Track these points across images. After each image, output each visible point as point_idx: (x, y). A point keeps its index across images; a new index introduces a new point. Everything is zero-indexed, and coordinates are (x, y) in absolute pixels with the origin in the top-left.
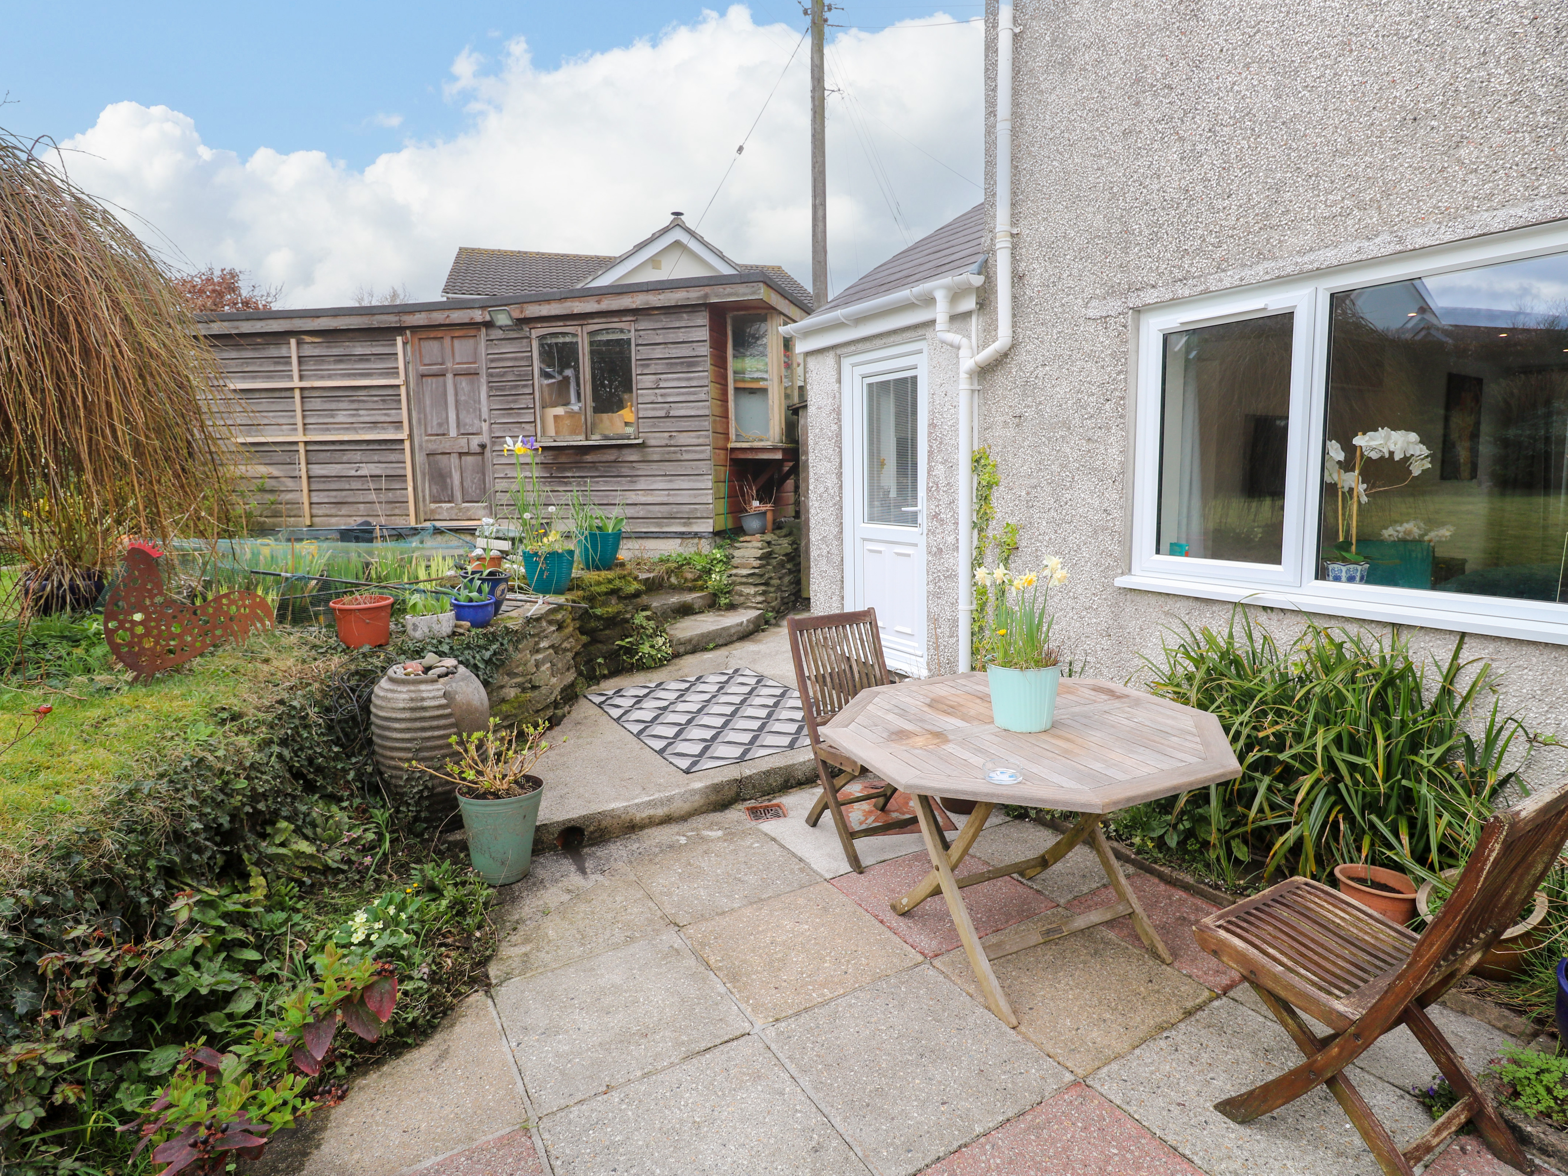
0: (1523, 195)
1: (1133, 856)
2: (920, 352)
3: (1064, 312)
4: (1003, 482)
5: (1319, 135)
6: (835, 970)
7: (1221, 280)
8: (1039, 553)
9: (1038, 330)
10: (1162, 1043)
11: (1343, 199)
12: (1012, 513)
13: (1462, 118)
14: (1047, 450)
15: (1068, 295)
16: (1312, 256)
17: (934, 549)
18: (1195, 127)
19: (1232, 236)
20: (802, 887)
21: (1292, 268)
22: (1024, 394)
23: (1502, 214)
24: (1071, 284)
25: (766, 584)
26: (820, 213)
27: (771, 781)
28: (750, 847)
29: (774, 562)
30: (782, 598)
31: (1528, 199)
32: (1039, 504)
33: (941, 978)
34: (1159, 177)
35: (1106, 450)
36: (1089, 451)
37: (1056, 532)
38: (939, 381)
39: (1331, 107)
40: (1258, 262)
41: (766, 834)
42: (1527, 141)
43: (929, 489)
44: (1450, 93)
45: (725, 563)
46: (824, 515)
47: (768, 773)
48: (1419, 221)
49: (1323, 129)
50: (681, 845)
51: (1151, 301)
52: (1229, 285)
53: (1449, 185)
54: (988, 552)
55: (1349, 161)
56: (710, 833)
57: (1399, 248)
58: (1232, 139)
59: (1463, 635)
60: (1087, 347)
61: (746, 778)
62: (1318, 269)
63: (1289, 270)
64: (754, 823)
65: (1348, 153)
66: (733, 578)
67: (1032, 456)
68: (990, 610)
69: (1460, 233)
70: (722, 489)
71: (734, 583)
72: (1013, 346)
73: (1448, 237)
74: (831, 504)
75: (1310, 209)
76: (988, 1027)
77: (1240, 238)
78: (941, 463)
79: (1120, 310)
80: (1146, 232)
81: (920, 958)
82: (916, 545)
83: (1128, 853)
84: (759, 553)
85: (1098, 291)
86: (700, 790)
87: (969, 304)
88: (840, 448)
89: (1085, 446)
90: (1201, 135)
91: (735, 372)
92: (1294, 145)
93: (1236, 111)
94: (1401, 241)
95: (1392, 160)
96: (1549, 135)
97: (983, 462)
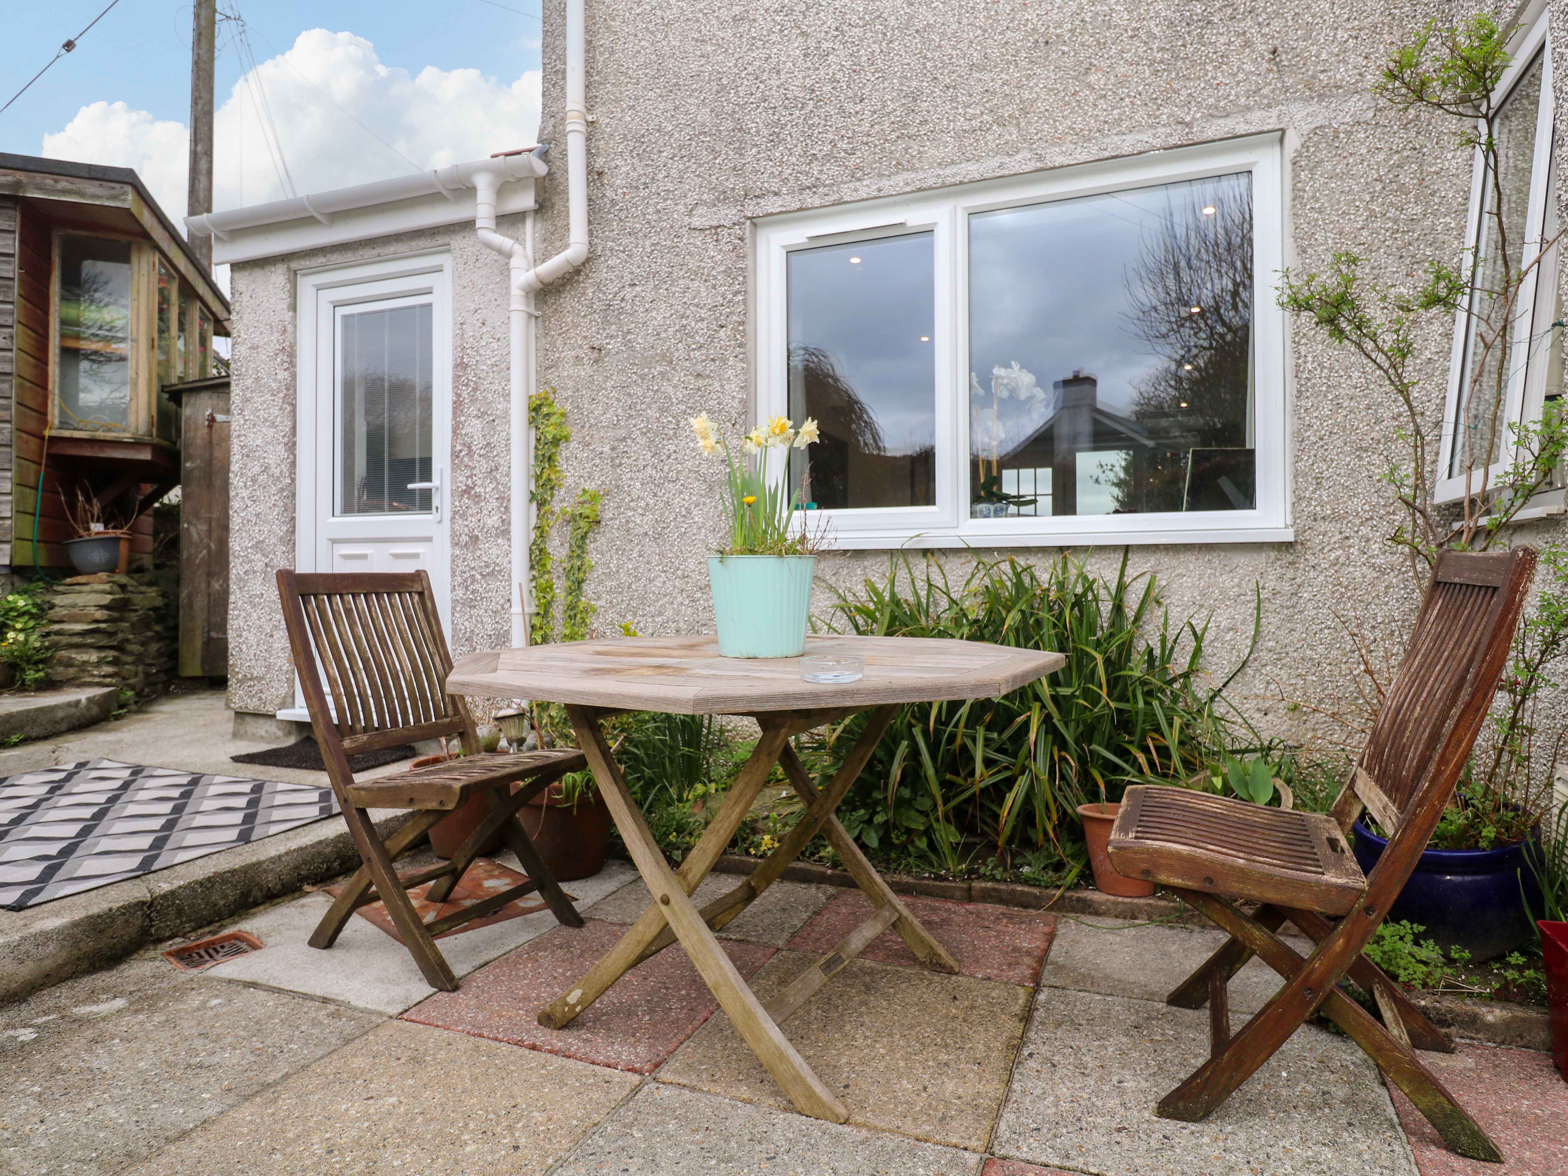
0: (1147, 123)
1: (829, 872)
2: (439, 270)
3: (660, 220)
4: (575, 437)
5: (954, 48)
6: (492, 1152)
7: (856, 190)
8: (631, 525)
9: (624, 241)
10: (1032, 1064)
11: (982, 113)
12: (590, 477)
13: (1089, 47)
14: (639, 391)
15: (665, 200)
16: (954, 169)
17: (465, 538)
18: (819, 23)
19: (867, 143)
20: (347, 1042)
21: (934, 180)
22: (606, 321)
23: (1130, 138)
24: (670, 186)
25: (119, 648)
26: (203, 164)
27: (215, 897)
28: (203, 1006)
29: (134, 617)
30: (147, 675)
31: (1151, 126)
32: (630, 461)
33: (687, 1094)
34: (778, 72)
35: (722, 386)
36: (699, 389)
37: (655, 495)
38: (473, 306)
39: (965, 21)
40: (897, 172)
41: (230, 981)
42: (1147, 73)
43: (455, 455)
44: (1077, 22)
45: (32, 616)
46: (261, 508)
47: (208, 883)
48: (1057, 141)
49: (958, 42)
50: (23, 1045)
51: (774, 211)
52: (865, 196)
53: (1081, 108)
54: (554, 533)
55: (987, 76)
56: (94, 1008)
57: (1039, 165)
58: (862, 40)
59: (1127, 549)
60: (692, 263)
61: (164, 897)
62: (961, 183)
63: (930, 182)
64: (194, 972)
65: (985, 69)
66: (53, 638)
67: (618, 400)
68: (558, 611)
69: (1095, 154)
70: (31, 499)
71: (56, 646)
72: (588, 260)
73: (1083, 158)
74: (274, 490)
75: (949, 121)
76: (809, 1136)
77: (876, 146)
78: (477, 417)
79: (735, 219)
80: (766, 133)
81: (636, 1078)
82: (429, 539)
83: (822, 869)
84: (107, 599)
85: (705, 197)
86: (59, 931)
87: (526, 201)
88: (294, 406)
89: (693, 383)
90: (826, 32)
91: (64, 322)
92: (929, 55)
93: (865, 13)
94: (1040, 158)
95: (1027, 79)
96: (1165, 70)
97: (545, 410)
